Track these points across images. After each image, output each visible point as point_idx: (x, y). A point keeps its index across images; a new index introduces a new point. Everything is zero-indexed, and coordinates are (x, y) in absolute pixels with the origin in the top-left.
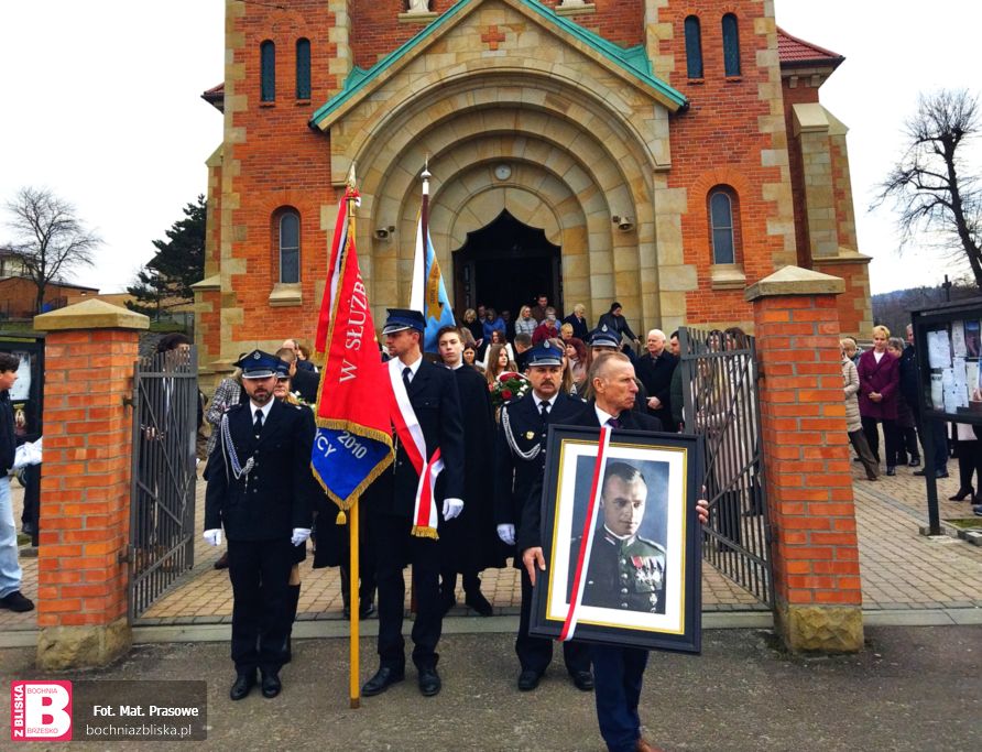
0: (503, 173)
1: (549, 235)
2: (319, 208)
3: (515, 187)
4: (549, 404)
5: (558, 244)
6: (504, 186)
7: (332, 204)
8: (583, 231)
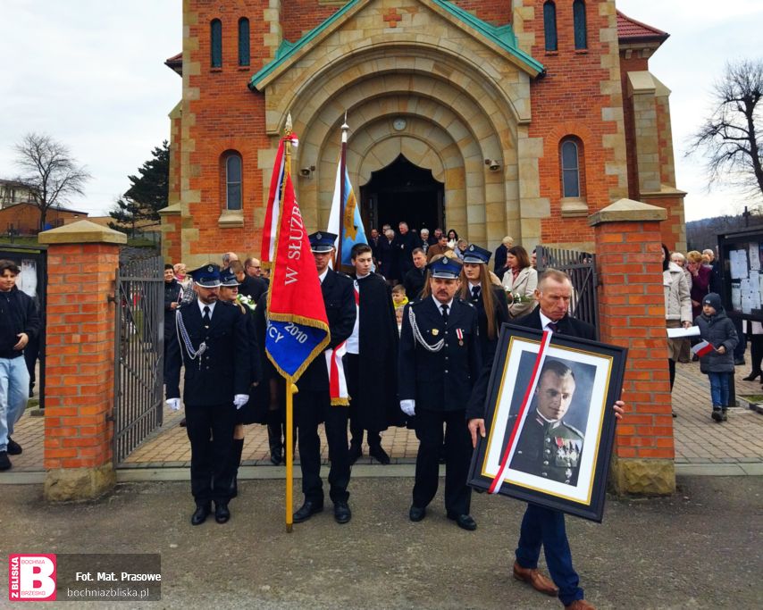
0: (400, 125)
1: (435, 174)
2: (257, 151)
3: (408, 136)
4: (448, 307)
5: (442, 181)
6: (400, 135)
7: (267, 148)
8: (462, 172)
